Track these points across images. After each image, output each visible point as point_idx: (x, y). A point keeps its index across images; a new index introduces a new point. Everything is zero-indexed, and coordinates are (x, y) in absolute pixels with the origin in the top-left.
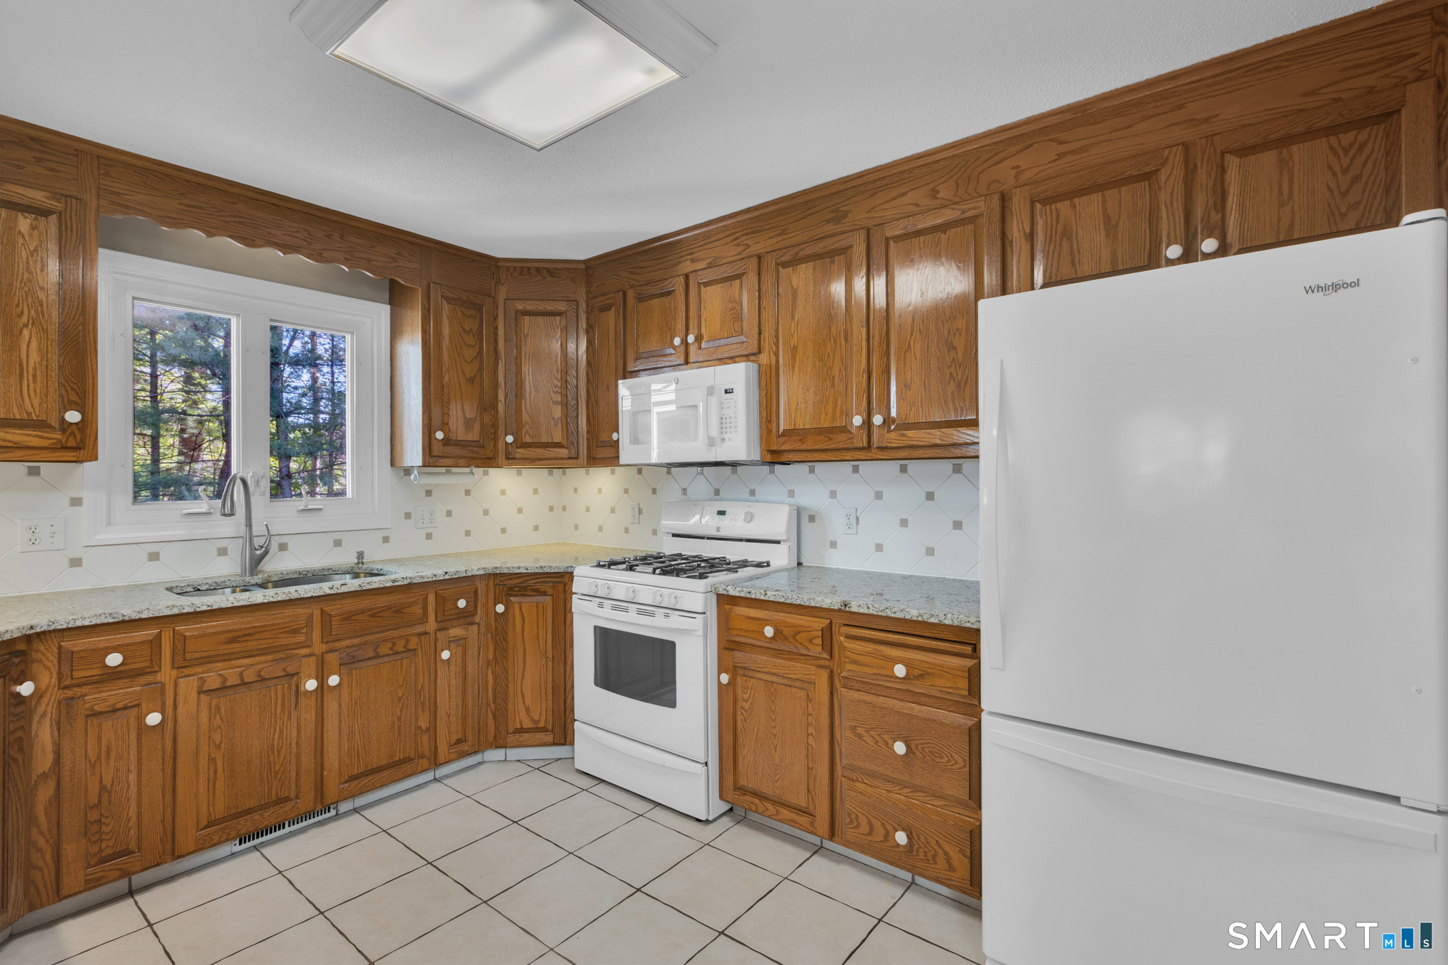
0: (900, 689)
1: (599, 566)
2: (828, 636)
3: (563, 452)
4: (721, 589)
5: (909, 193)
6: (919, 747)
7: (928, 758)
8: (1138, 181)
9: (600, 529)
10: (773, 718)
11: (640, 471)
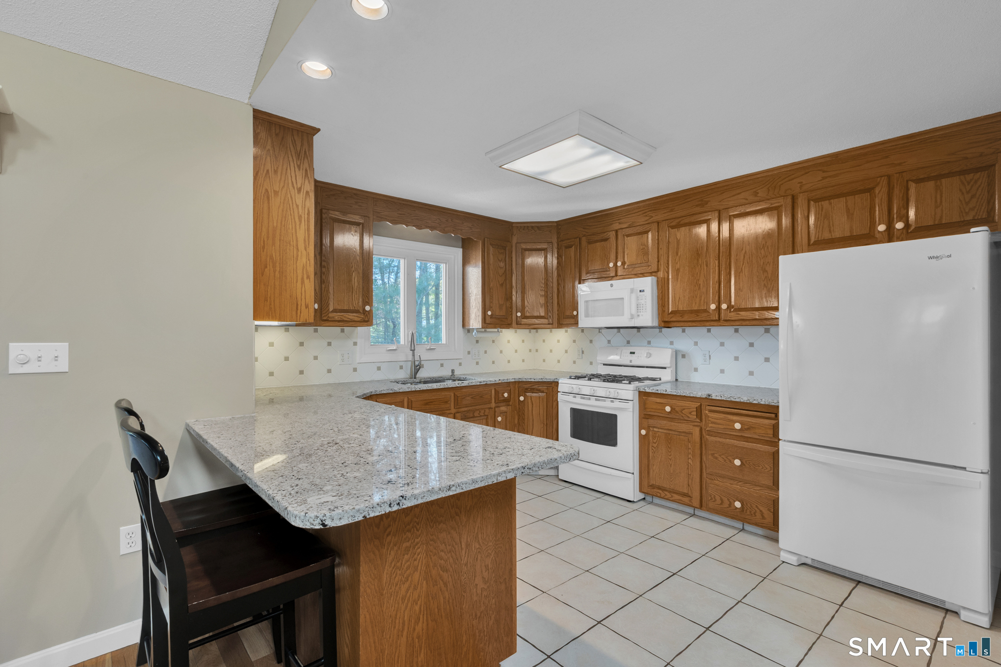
0: (737, 435)
1: (570, 378)
2: (699, 411)
3: (544, 321)
4: (641, 389)
5: (742, 193)
6: (747, 462)
7: (752, 467)
8: (864, 193)
9: (559, 361)
10: (670, 451)
11: (582, 331)
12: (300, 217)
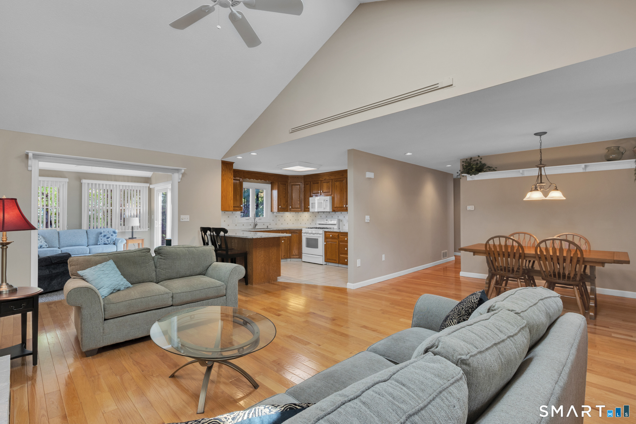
0: (346, 242)
1: (307, 228)
2: (338, 236)
3: (300, 209)
4: (325, 231)
9: (305, 224)
10: (332, 248)
11: (313, 213)
12: (230, 185)
